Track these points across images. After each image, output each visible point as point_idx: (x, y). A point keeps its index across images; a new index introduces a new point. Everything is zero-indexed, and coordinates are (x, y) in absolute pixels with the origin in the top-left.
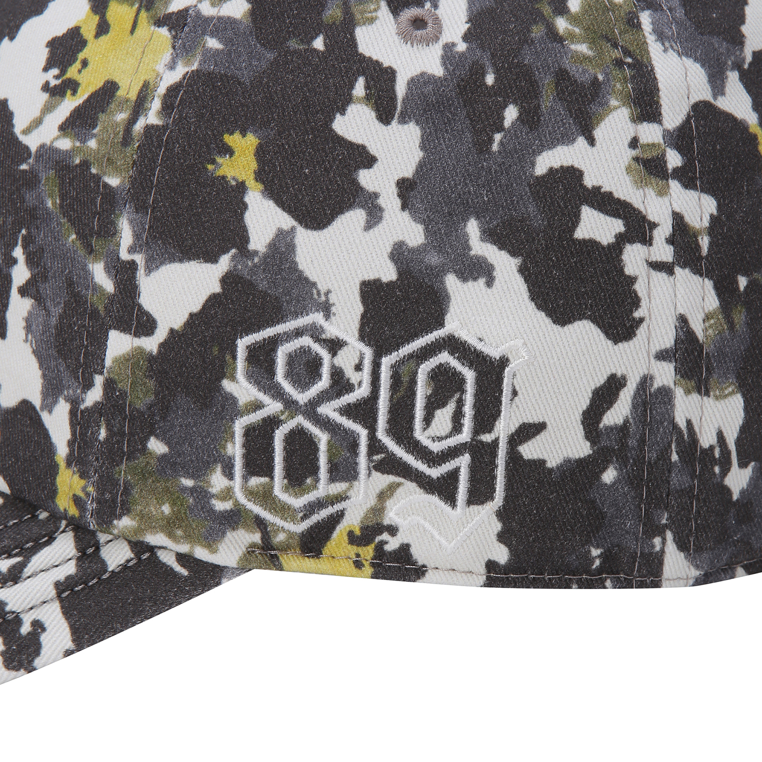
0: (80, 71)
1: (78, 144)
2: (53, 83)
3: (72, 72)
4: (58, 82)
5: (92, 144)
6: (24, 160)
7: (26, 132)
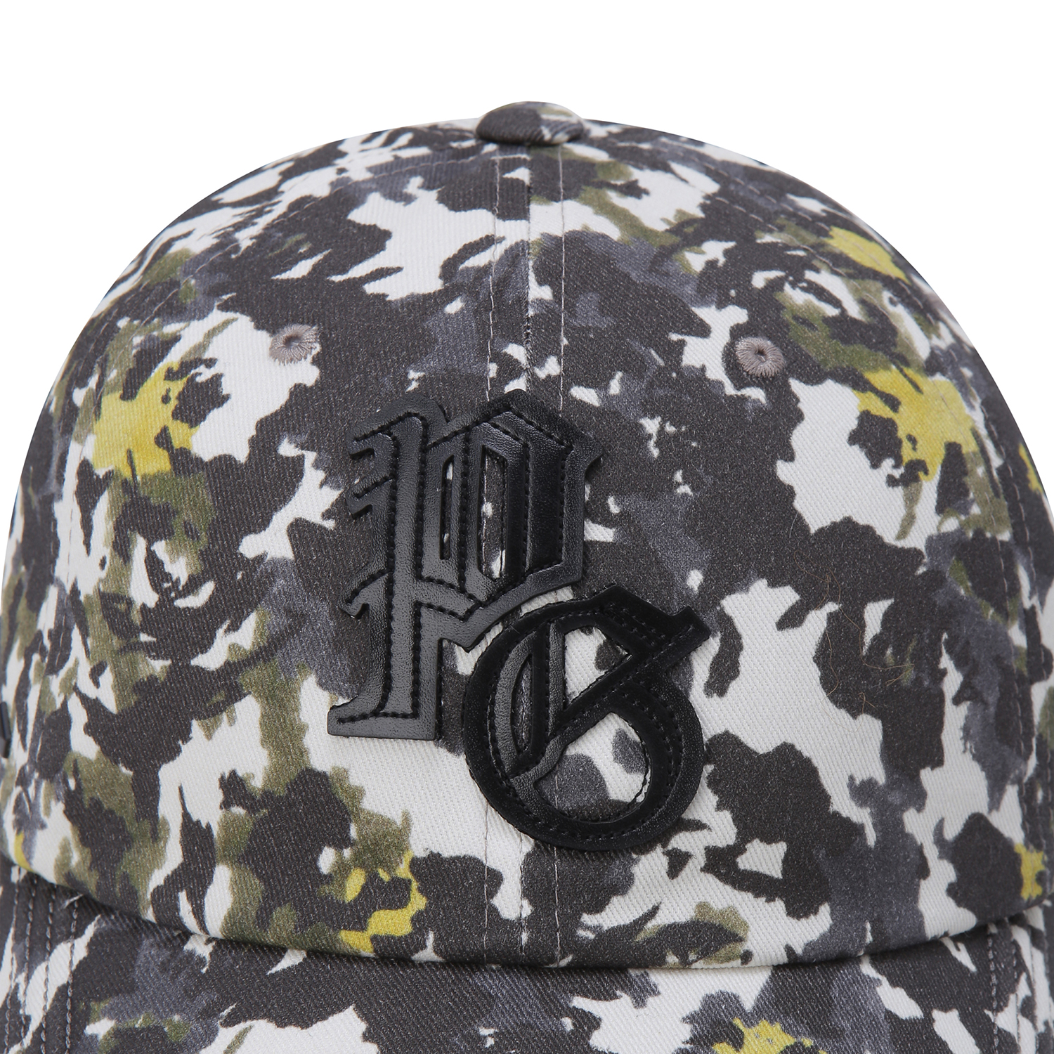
0: (914, 449)
1: (963, 518)
2: (897, 473)
3: (907, 453)
4: (902, 470)
5: (975, 510)
6: (920, 563)
7: (903, 534)
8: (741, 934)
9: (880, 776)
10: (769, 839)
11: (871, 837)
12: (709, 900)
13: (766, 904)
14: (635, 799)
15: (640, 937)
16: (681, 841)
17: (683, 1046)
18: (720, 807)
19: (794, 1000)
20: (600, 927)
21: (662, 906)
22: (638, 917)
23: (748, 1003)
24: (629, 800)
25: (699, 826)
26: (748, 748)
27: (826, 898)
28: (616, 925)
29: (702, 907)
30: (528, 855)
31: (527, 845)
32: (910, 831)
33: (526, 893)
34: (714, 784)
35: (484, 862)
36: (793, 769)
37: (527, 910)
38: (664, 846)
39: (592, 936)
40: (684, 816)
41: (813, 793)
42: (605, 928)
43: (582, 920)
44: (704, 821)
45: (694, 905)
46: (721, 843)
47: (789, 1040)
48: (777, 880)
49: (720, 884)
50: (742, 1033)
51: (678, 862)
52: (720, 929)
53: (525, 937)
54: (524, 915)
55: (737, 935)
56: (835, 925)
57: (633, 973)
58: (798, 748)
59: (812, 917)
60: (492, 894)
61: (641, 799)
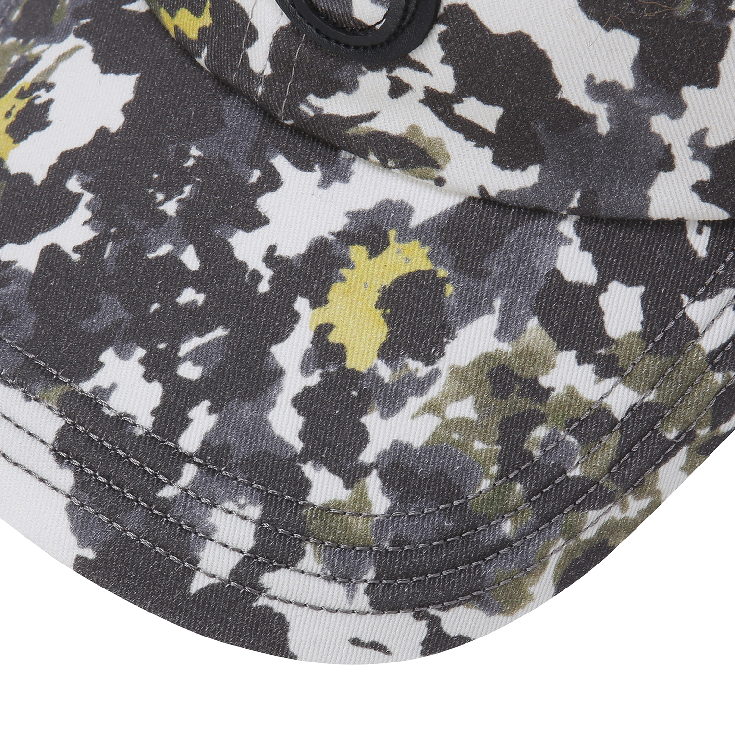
8: (440, 162)
9: (628, 81)
10: (487, 100)
11: (603, 127)
12: (422, 126)
13: (475, 148)
14: (376, 25)
15: (352, 131)
16: (404, 73)
17: (326, 235)
18: (444, 61)
19: (463, 232)
20: (321, 109)
21: (380, 115)
22: (356, 115)
23: (416, 221)
24: (370, 24)
25: (421, 68)
26: (482, 25)
27: (540, 161)
28: (335, 113)
29: (414, 129)
30: (282, 29)
31: (284, 21)
32: (657, 132)
33: (271, 58)
34: (443, 40)
35: (250, 17)
36: (523, 55)
37: (268, 71)
38: (388, 72)
39: (312, 114)
40: (410, 54)
41: (541, 78)
42: (325, 112)
43: (308, 98)
44: (428, 66)
45: (408, 125)
46: (441, 89)
47: (425, 265)
48: (490, 133)
49: (436, 118)
50: (388, 244)
51: (398, 89)
52: (423, 152)
53: (260, 90)
54: (265, 74)
55: (436, 162)
56: (540, 184)
57: (344, 154)
58: (534, 39)
59: (518, 171)
60: (249, 44)
61: (378, 27)
